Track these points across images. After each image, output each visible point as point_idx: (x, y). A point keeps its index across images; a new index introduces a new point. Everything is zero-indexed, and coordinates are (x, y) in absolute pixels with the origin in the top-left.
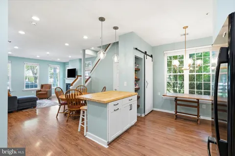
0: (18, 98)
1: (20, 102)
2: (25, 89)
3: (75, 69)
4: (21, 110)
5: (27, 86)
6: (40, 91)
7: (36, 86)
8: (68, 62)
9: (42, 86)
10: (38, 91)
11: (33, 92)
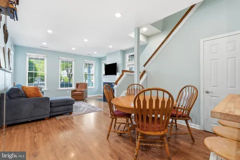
0: (50, 99)
1: (53, 105)
2: (60, 88)
3: (116, 63)
4: (54, 116)
5: (62, 86)
6: (75, 91)
7: (71, 86)
8: (105, 57)
9: (77, 85)
10: (73, 91)
11: (68, 92)
